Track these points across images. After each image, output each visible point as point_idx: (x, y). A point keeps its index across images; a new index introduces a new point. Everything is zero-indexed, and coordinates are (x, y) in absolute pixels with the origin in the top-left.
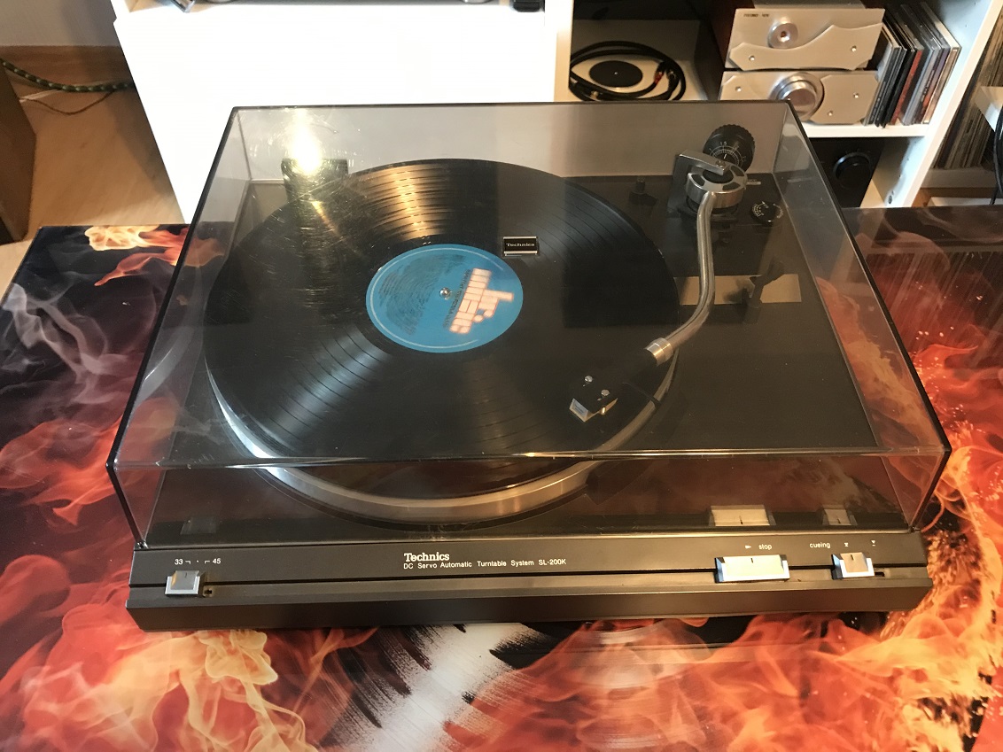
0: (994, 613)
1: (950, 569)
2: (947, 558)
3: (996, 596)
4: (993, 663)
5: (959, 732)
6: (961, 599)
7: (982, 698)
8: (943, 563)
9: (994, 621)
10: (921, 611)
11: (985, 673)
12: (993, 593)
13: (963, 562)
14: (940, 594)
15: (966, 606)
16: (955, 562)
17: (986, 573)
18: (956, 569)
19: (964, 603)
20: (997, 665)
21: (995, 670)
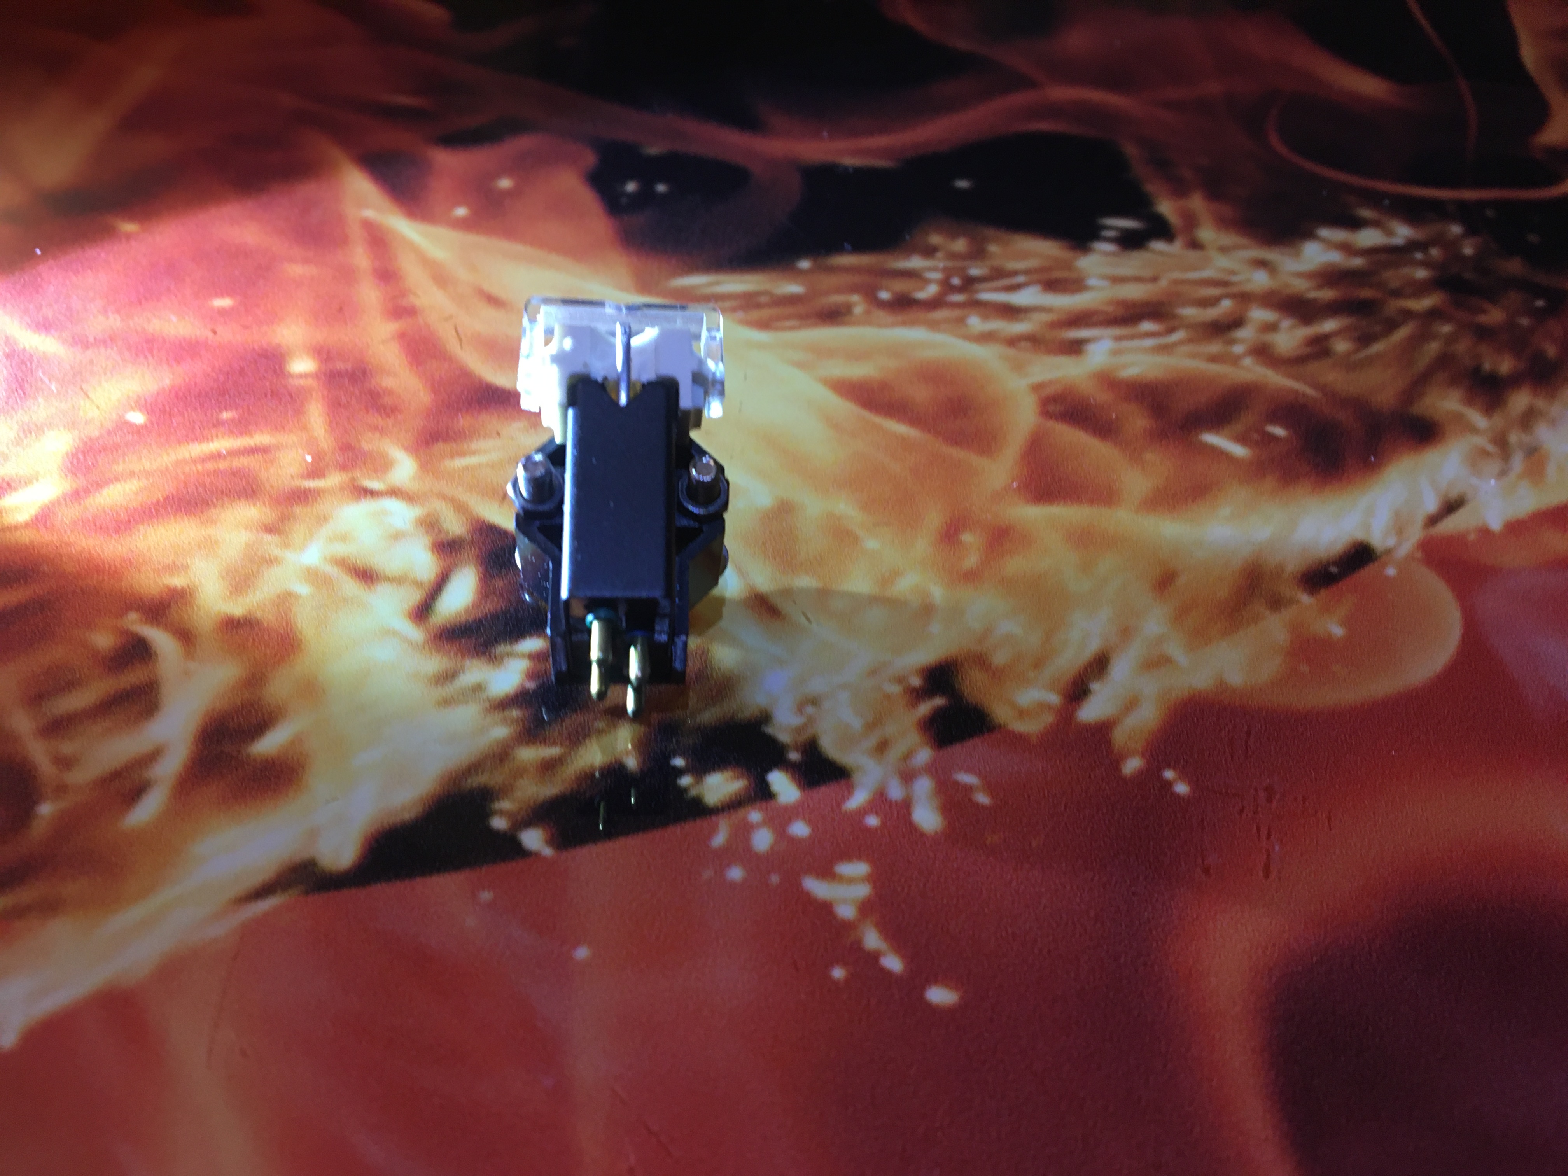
1: (1329, 325)
2: (1366, 293)
4: (1077, 691)
5: (474, 768)
6: (1247, 420)
7: (811, 748)
8: (1327, 294)
9: (1319, 578)
10: (986, 338)
11: (976, 686)
12: (1451, 506)
13: (1433, 348)
15: (1239, 451)
16: (1391, 325)
17: (1514, 438)
18: (1365, 339)
19: (1242, 439)
20: (1088, 711)
21: (1049, 719)
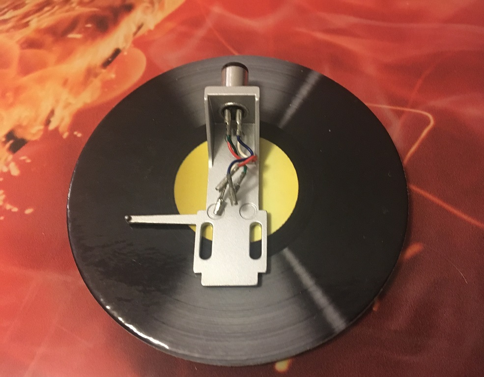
0: (117, 52)
3: (143, 31)
4: (48, 122)
6: (79, 26)
9: (107, 64)
11: (20, 134)
12: (140, 27)
14: (53, 14)
15: (79, 36)
19: (79, 33)
20: (52, 127)
21: (41, 133)
